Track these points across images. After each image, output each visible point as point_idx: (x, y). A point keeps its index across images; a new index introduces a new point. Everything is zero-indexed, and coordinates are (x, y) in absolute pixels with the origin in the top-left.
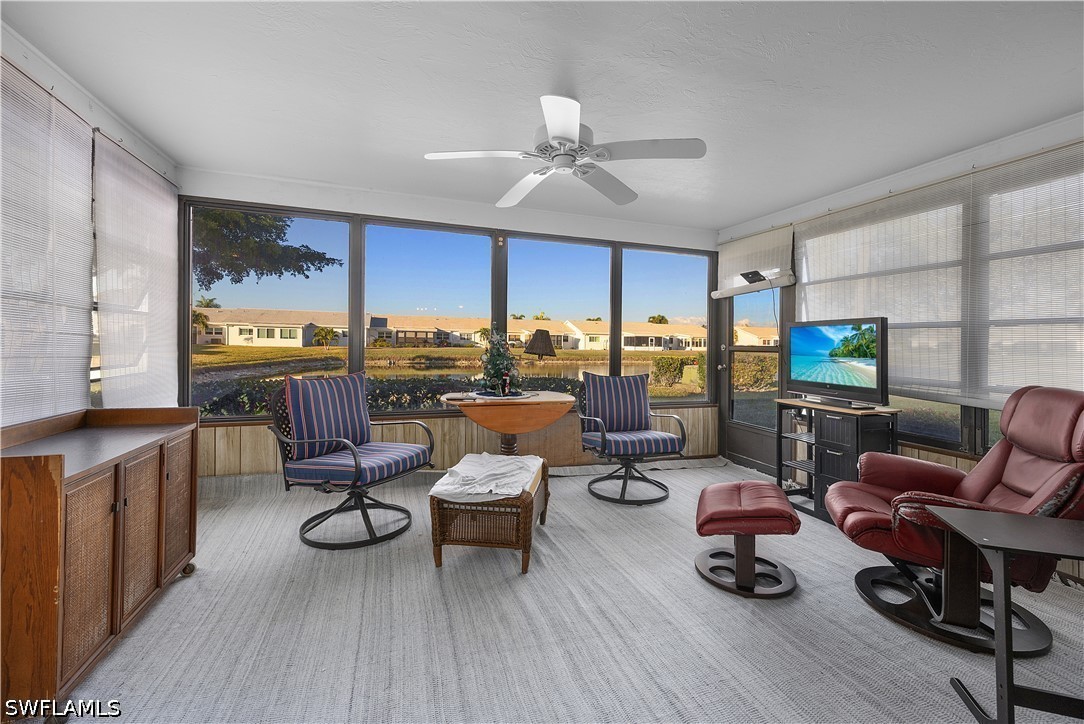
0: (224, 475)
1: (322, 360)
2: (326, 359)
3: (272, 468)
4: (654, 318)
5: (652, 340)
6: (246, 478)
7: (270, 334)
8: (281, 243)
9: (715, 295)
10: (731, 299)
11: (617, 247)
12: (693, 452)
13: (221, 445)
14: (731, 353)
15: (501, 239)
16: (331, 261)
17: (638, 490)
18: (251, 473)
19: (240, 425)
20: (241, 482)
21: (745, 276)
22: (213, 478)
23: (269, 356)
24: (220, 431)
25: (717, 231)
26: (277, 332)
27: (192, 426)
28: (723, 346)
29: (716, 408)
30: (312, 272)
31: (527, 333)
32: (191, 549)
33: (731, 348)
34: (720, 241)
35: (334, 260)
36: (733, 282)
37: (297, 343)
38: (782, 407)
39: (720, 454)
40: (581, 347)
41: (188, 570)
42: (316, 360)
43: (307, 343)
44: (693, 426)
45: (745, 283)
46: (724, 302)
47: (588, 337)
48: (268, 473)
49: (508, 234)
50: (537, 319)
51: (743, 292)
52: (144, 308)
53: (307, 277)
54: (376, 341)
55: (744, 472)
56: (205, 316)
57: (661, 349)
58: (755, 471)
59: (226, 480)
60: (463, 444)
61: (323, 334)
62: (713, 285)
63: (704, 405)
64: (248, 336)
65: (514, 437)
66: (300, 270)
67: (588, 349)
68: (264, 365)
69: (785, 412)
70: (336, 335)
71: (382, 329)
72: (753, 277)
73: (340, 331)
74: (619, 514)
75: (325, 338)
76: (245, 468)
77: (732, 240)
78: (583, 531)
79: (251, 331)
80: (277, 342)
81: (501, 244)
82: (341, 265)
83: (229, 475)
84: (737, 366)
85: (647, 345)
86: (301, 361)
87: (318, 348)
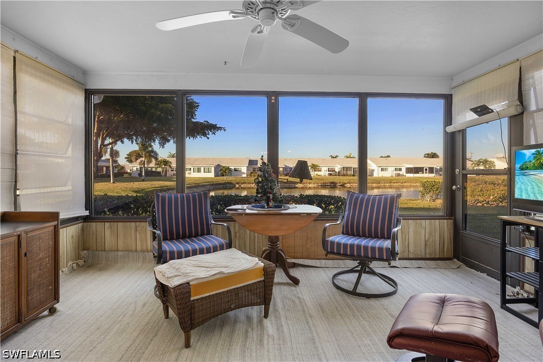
0: (109, 251)
1: (223, 184)
2: (225, 183)
3: (134, 248)
4: (428, 154)
5: (426, 170)
6: (120, 253)
7: (199, 171)
8: (193, 120)
9: (450, 129)
10: (463, 132)
11: (363, 97)
12: (430, 254)
13: (108, 233)
14: (465, 177)
15: (273, 98)
16: (220, 128)
17: (371, 284)
18: (123, 251)
19: (117, 222)
20: (117, 255)
21: (475, 110)
22: (104, 252)
23: (197, 182)
24: (107, 224)
25: (451, 77)
26: (202, 169)
27: (56, 223)
28: (457, 170)
29: (452, 221)
30: (211, 135)
31: (339, 166)
32: (56, 298)
33: (464, 172)
34: (453, 85)
35: (221, 127)
36: (464, 117)
37: (211, 175)
38: (506, 223)
39: (455, 257)
40: (375, 175)
41: (53, 311)
42: (220, 184)
43: (216, 175)
44: (430, 233)
45: (475, 116)
46: (457, 134)
47: (380, 169)
48: (132, 251)
49: (277, 94)
50: (347, 157)
51: (473, 124)
52: (69, 153)
53: (208, 138)
54: (251, 173)
55: (475, 275)
56: (170, 162)
57: (432, 175)
58: (485, 275)
59: (110, 253)
60: (248, 240)
61: (224, 169)
62: (448, 120)
63: (440, 218)
64: (189, 172)
65: (277, 238)
66: (205, 135)
67: (380, 176)
68: (194, 187)
69: (508, 227)
70: (230, 170)
71: (255, 166)
72: (482, 110)
73: (233, 168)
74: (347, 304)
75: (225, 172)
76: (120, 248)
77: (464, 83)
78: (311, 317)
79: (190, 169)
80: (202, 175)
81: (273, 101)
82: (225, 130)
83: (112, 251)
84: (470, 186)
85: (423, 173)
86: (213, 184)
87: (221, 178)
